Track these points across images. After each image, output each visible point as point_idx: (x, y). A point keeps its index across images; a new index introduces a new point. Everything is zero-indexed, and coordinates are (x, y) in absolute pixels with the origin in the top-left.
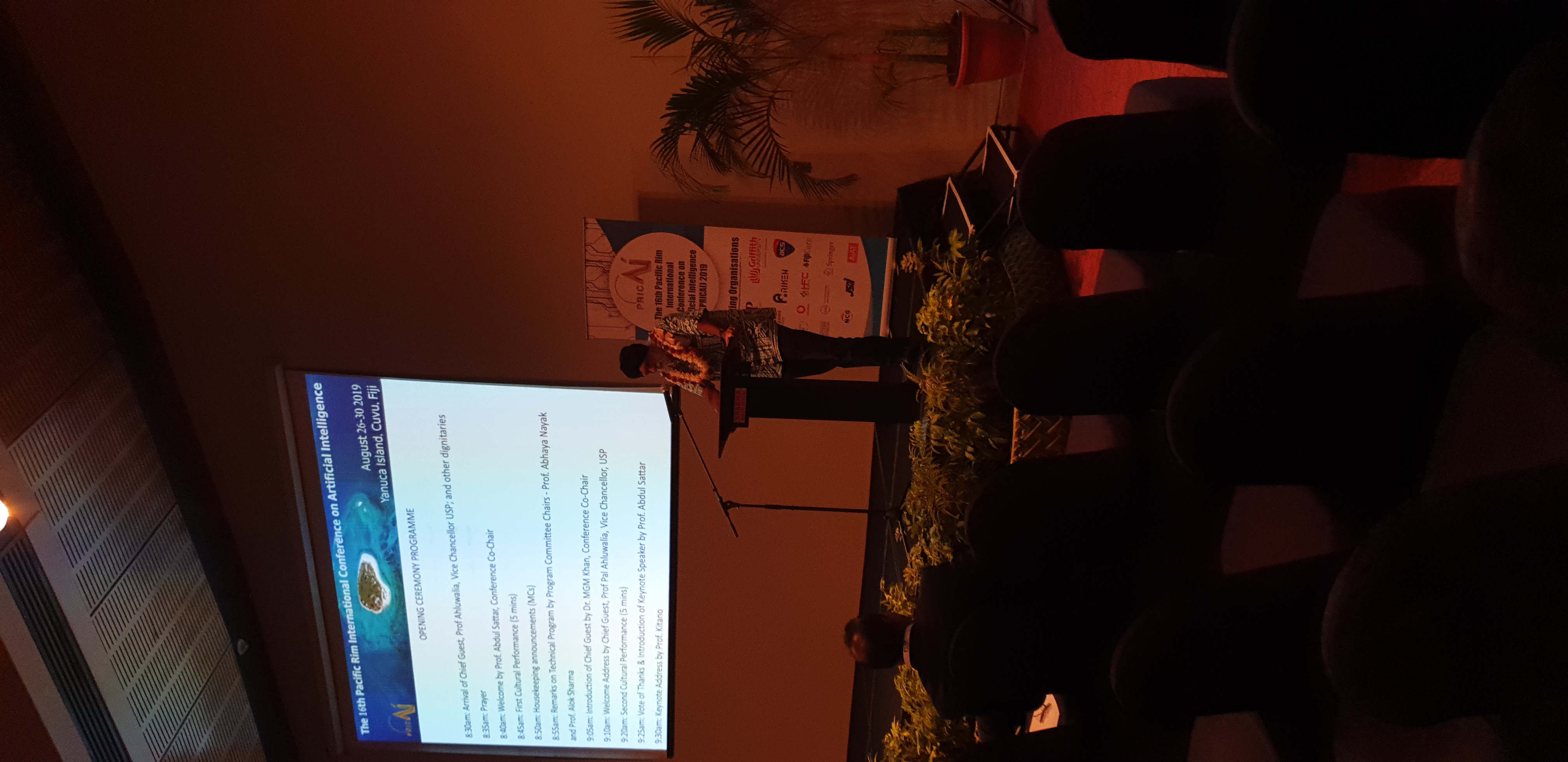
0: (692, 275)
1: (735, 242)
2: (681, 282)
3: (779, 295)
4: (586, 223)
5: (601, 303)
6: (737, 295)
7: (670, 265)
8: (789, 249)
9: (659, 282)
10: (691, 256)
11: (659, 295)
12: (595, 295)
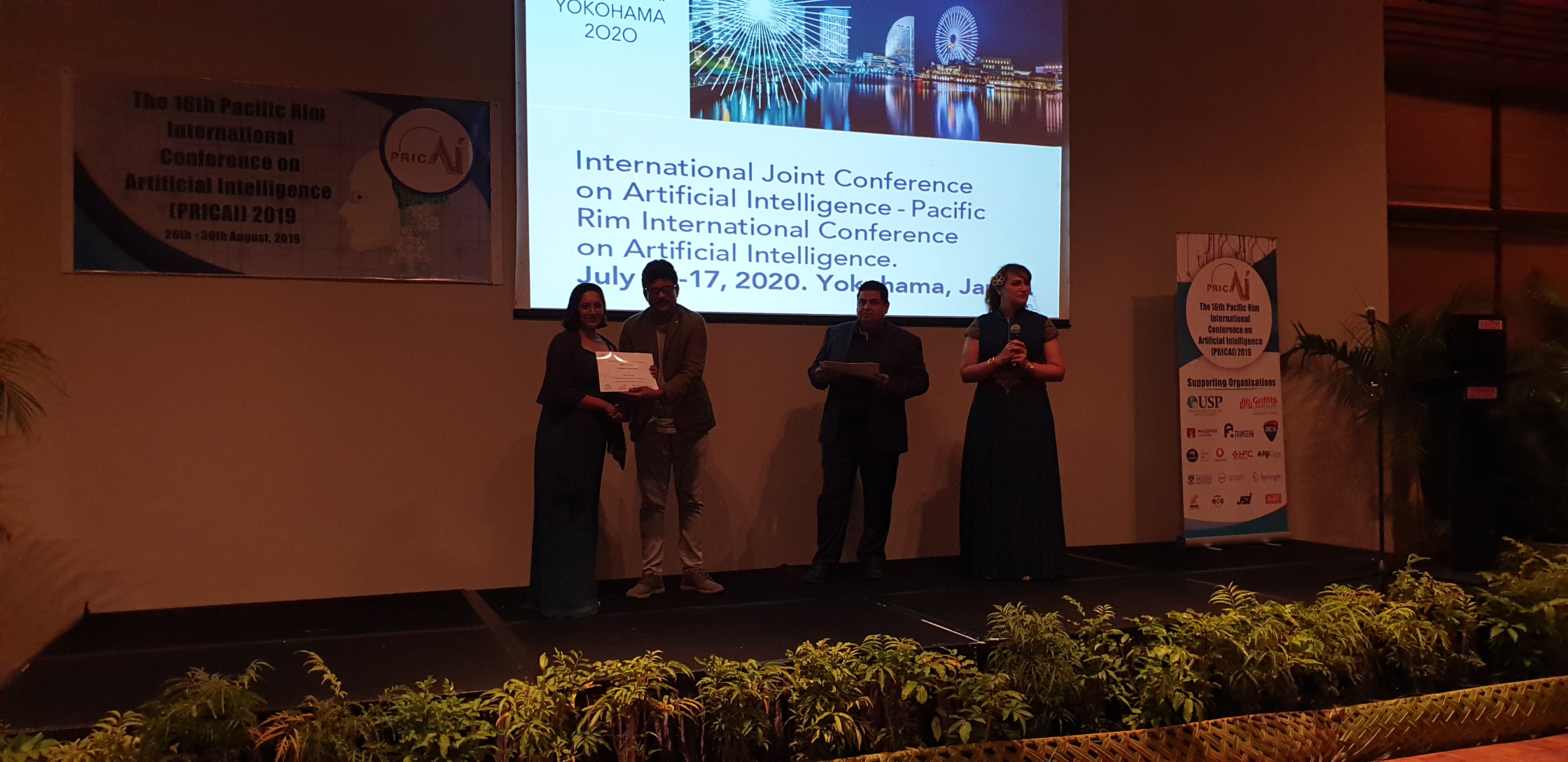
0: (1239, 341)
1: (1271, 383)
2: (1234, 330)
3: (1232, 429)
4: (1272, 239)
5: (1209, 249)
6: (1228, 386)
7: (1247, 320)
8: (1271, 436)
9: (1233, 308)
10: (1257, 340)
11: (1221, 307)
12: (1216, 243)
